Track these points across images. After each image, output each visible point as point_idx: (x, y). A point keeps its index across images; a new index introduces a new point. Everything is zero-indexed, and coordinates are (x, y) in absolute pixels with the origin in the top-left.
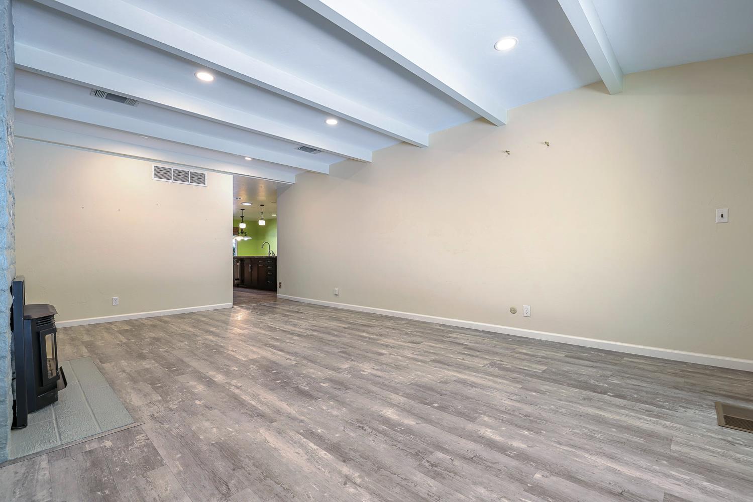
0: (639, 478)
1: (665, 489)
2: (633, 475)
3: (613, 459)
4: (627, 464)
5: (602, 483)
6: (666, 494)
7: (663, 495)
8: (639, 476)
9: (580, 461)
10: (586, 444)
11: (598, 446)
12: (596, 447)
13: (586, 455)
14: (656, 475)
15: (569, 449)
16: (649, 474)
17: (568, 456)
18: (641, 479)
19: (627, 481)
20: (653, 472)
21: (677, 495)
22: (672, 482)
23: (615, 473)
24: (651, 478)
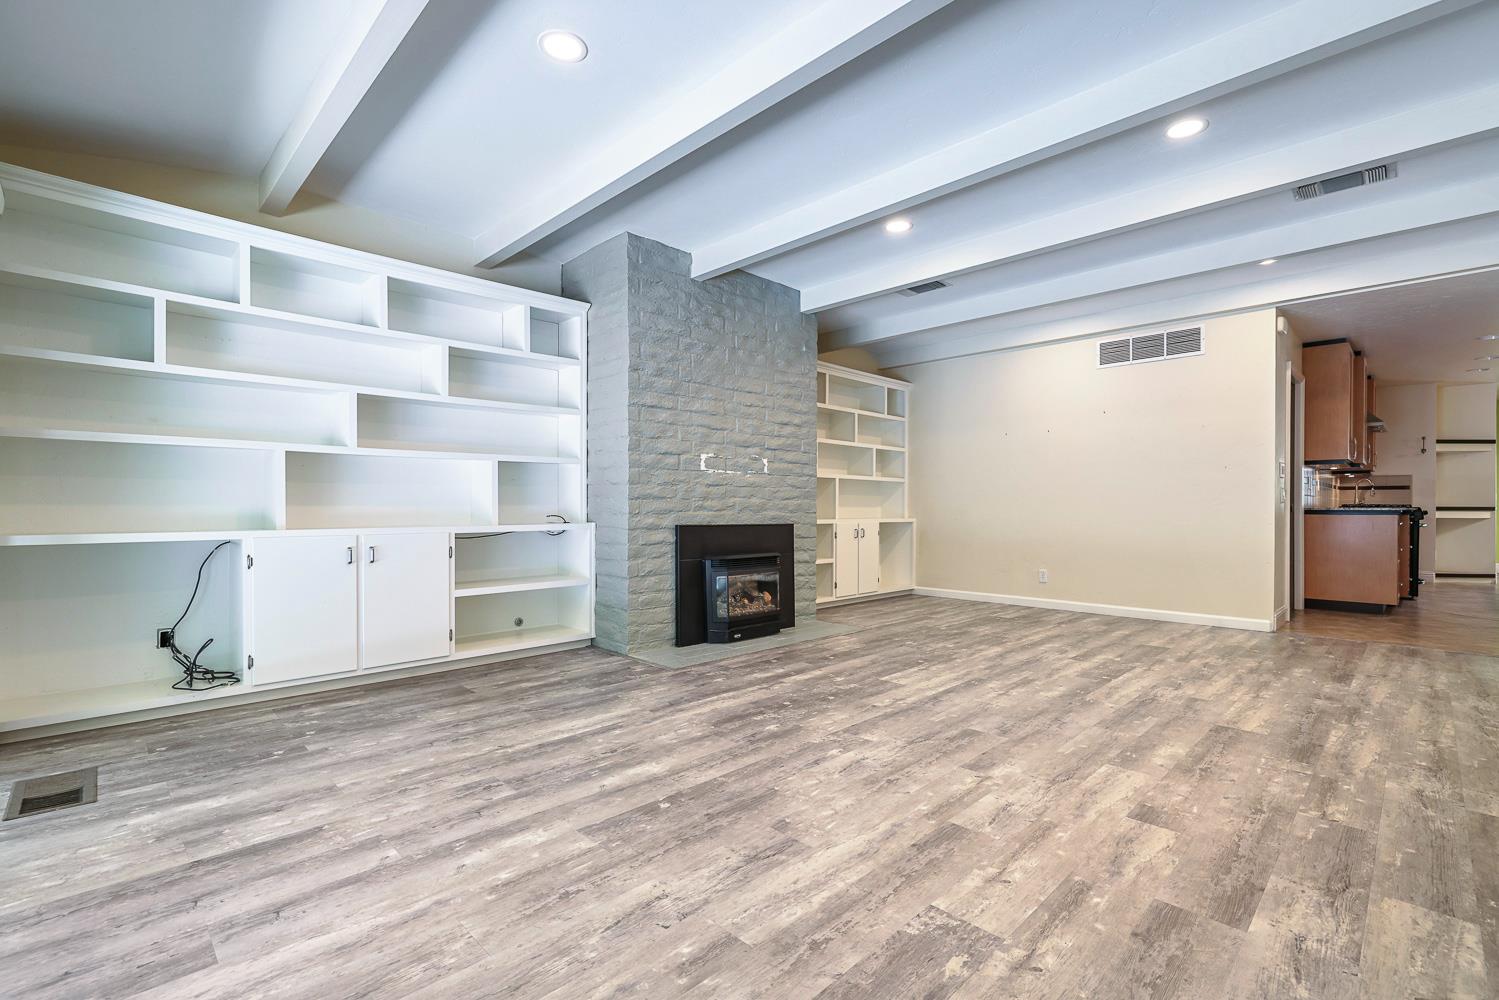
0: (271, 952)
1: (221, 967)
2: (284, 949)
3: (339, 949)
4: (309, 960)
5: (314, 904)
6: (215, 962)
7: (218, 958)
8: (273, 955)
9: (378, 905)
10: (406, 937)
11: (387, 951)
12: (386, 945)
13: (380, 920)
14: (247, 981)
15: (417, 907)
16: (261, 974)
17: (400, 897)
18: (268, 954)
19: (285, 933)
20: (256, 984)
21: (195, 975)
22: (212, 992)
23: (311, 931)
24: (252, 969)
